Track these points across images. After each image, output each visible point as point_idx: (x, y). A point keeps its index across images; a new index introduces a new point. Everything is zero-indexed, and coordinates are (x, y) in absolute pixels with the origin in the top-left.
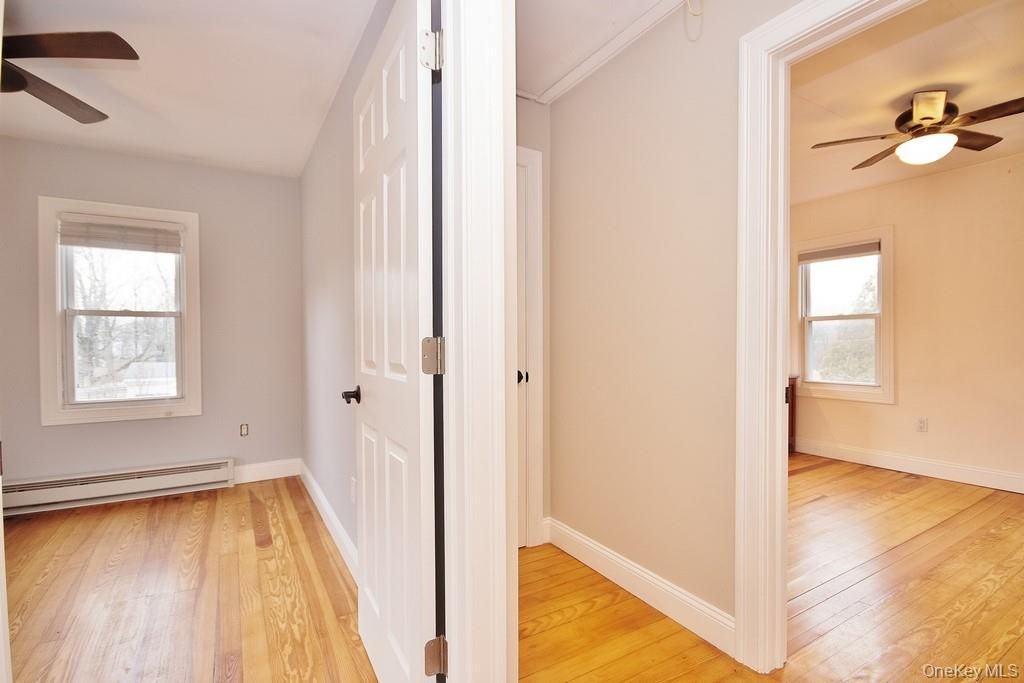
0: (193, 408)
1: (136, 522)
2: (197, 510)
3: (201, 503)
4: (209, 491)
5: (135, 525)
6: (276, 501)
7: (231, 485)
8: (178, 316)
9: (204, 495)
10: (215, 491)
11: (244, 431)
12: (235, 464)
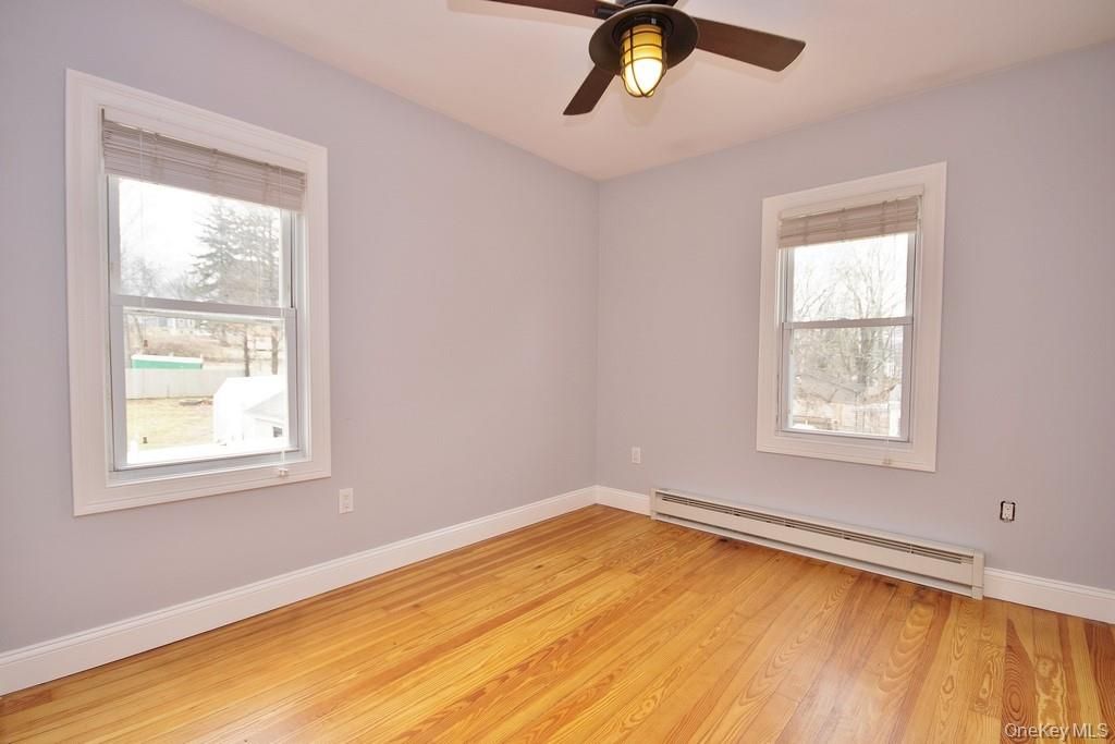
0: (922, 458)
1: (831, 603)
2: (913, 623)
3: (921, 610)
4: (940, 593)
5: (826, 608)
6: (1060, 670)
7: (976, 595)
8: (909, 324)
9: (930, 597)
10: (949, 595)
11: (1007, 513)
12: (986, 563)
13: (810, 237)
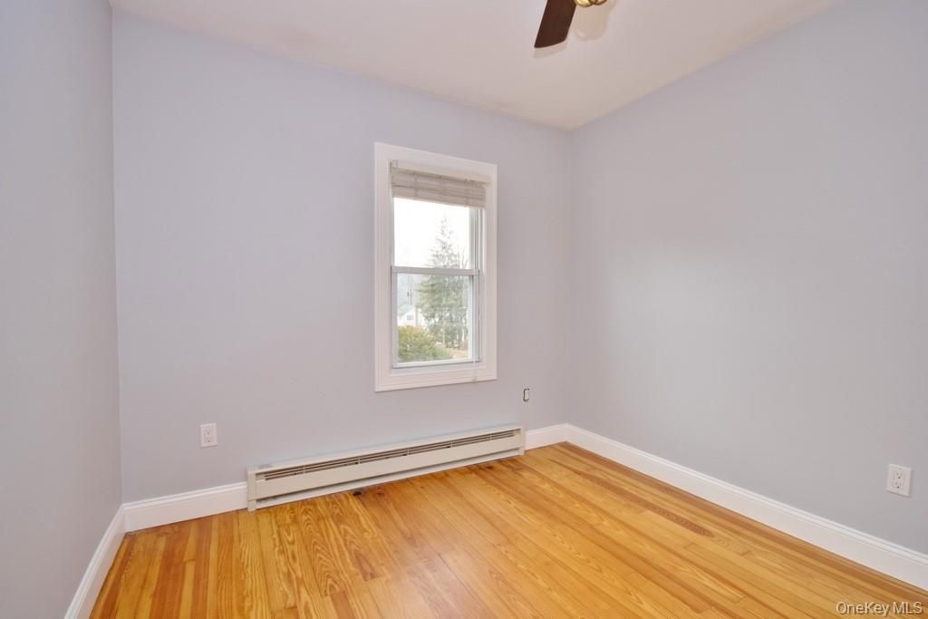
12: (524, 431)
13: (420, 193)
